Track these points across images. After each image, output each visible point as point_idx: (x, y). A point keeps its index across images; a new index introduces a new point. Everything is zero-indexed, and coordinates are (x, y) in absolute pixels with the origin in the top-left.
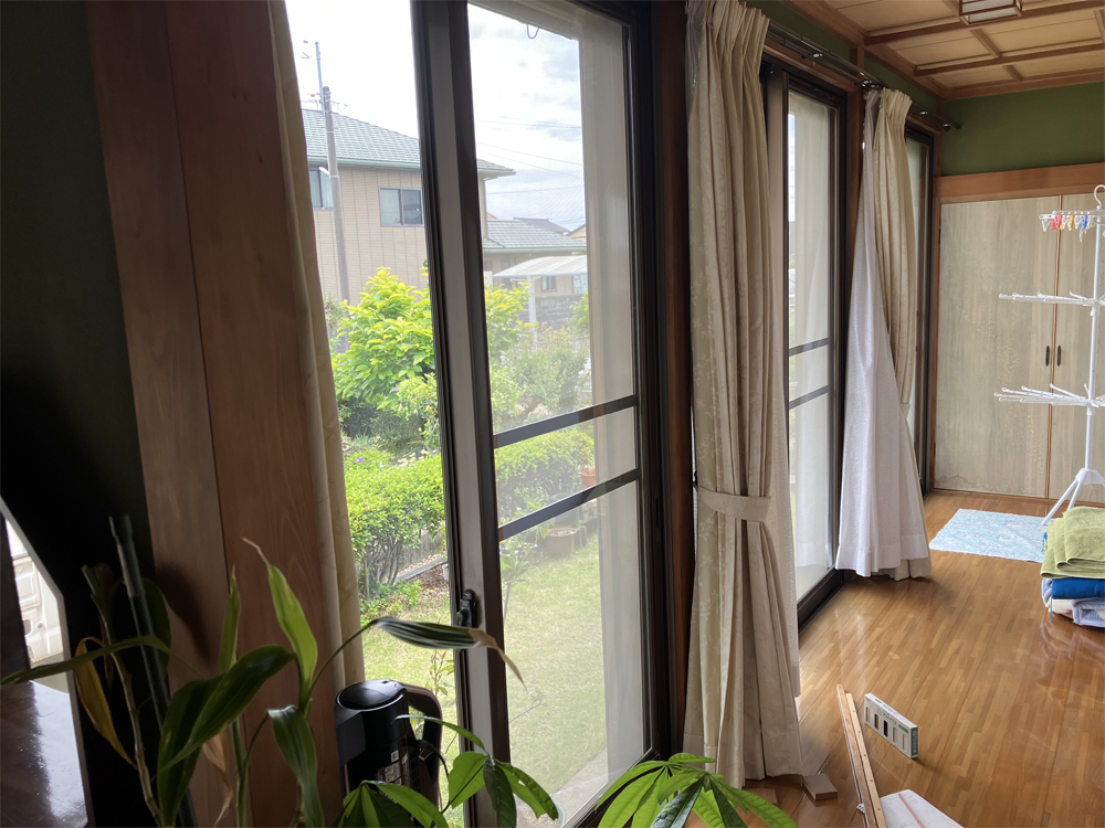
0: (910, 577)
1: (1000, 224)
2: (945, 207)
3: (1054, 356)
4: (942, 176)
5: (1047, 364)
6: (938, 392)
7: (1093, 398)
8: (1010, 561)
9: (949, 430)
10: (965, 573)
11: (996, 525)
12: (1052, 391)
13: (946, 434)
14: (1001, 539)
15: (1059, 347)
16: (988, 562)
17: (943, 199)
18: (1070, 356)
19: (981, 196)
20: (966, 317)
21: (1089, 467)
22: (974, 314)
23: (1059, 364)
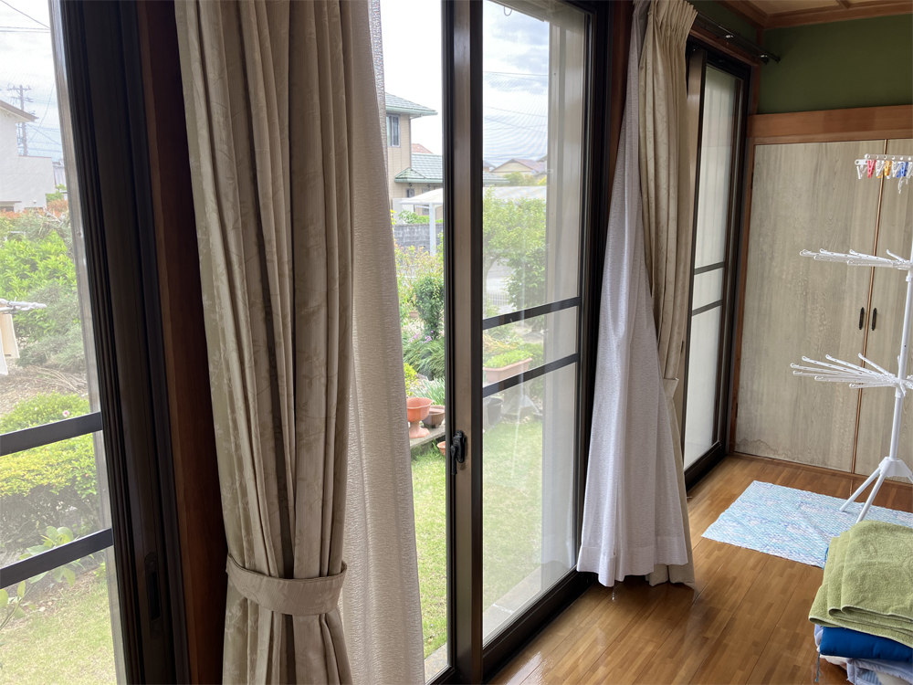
0: (669, 582)
1: (817, 170)
2: (759, 149)
3: (868, 319)
4: (758, 113)
5: (861, 328)
6: (743, 349)
7: (904, 377)
8: (793, 563)
9: (752, 391)
10: (735, 578)
11: (788, 508)
12: (864, 365)
13: (749, 395)
14: (789, 529)
15: (875, 310)
16: (766, 561)
17: (757, 140)
18: (886, 320)
19: (798, 138)
20: (776, 270)
21: (894, 457)
22: (785, 268)
23: (873, 328)
